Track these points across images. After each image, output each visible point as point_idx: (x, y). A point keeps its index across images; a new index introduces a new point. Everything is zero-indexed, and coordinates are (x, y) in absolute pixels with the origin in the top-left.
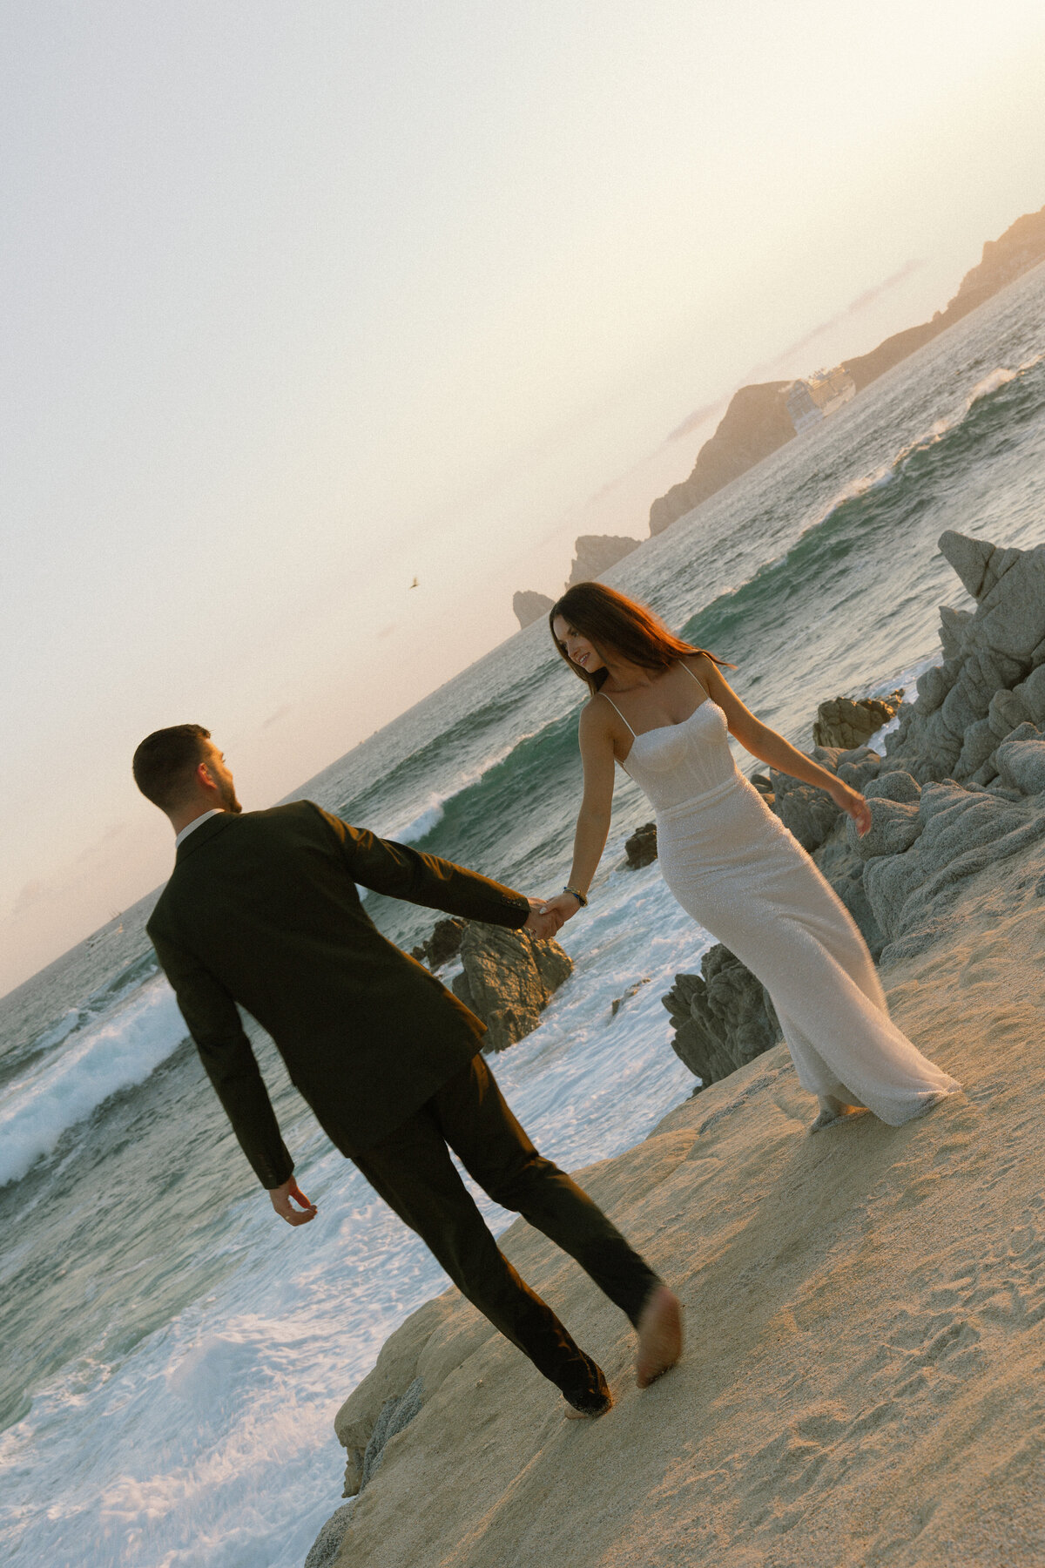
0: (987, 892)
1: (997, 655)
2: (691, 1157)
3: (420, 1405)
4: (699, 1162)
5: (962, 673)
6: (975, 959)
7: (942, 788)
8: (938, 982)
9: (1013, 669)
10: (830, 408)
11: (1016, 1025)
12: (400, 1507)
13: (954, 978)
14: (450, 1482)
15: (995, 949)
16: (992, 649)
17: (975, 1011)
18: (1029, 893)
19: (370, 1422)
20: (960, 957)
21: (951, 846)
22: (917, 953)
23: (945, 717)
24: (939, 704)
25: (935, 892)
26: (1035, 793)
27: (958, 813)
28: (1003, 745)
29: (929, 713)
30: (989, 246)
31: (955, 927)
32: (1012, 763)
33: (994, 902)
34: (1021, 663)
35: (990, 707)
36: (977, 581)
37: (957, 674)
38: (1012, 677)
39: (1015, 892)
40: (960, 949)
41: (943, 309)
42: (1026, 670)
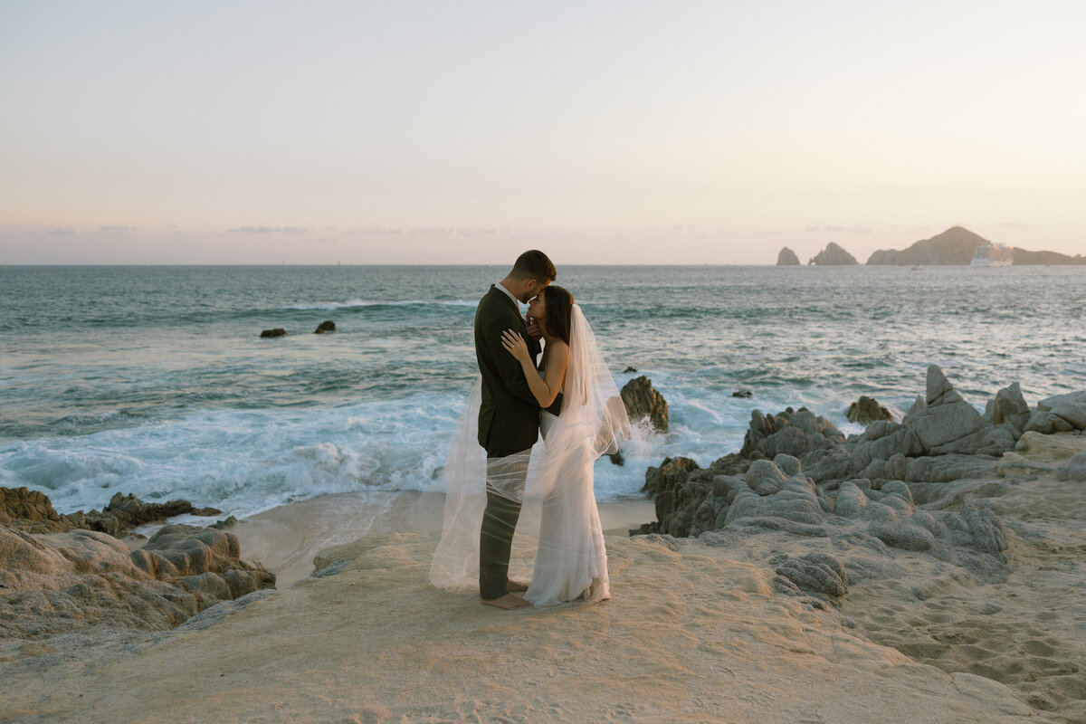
0: (764, 543)
1: (915, 437)
5: (895, 433)
9: (918, 448)
12: (279, 608)
14: (300, 615)
16: (916, 432)
18: (770, 558)
21: (779, 509)
22: (709, 545)
23: (873, 446)
24: (874, 439)
25: (751, 524)
29: (869, 439)
31: (735, 547)
33: (759, 550)
34: (924, 449)
37: (893, 431)
38: (915, 451)
39: (768, 553)
42: (923, 453)
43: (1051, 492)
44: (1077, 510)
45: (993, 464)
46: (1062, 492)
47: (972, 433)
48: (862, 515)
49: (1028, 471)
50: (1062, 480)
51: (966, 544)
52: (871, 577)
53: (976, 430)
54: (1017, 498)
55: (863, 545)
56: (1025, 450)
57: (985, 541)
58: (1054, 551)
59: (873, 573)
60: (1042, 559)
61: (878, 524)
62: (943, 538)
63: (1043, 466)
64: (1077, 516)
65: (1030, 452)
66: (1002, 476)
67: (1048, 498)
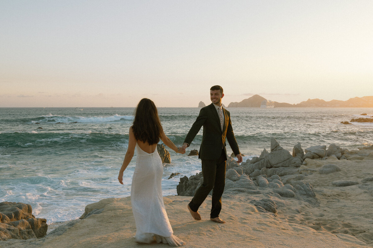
0: (242, 196)
1: (268, 162)
2: (169, 204)
3: (101, 213)
4: (169, 206)
5: (261, 161)
6: (233, 205)
7: (246, 176)
8: (225, 205)
9: (269, 166)
10: (268, 107)
11: (233, 219)
12: (87, 226)
13: (228, 206)
14: (98, 227)
15: (237, 205)
16: (268, 160)
17: (228, 213)
18: (249, 201)
19: (91, 210)
20: (231, 203)
21: (242, 185)
22: (225, 198)
23: (254, 165)
24: (254, 163)
25: (234, 191)
26: (260, 186)
27: (246, 181)
28: (260, 176)
29: (252, 163)
30: (309, 99)
31: (234, 198)
32: (259, 180)
33: (242, 199)
34: (271, 165)
35: (262, 169)
36: (273, 148)
37: (260, 160)
38: (268, 167)
39: (247, 199)
40: (232, 202)
41: (296, 104)
42: (271, 167)
43: (319, 178)
44: (329, 183)
45: (297, 169)
46: (322, 177)
47: (287, 160)
48: (269, 186)
49: (309, 171)
50: (321, 174)
51: (304, 195)
52: (281, 206)
53: (288, 159)
54: (309, 180)
55: (274, 196)
56: (306, 165)
57: (310, 193)
58: (329, 196)
59: (282, 205)
60: (326, 199)
61: (275, 189)
62: (297, 193)
63: (313, 169)
64: (329, 185)
65: (308, 165)
66: (301, 173)
67: (319, 180)
